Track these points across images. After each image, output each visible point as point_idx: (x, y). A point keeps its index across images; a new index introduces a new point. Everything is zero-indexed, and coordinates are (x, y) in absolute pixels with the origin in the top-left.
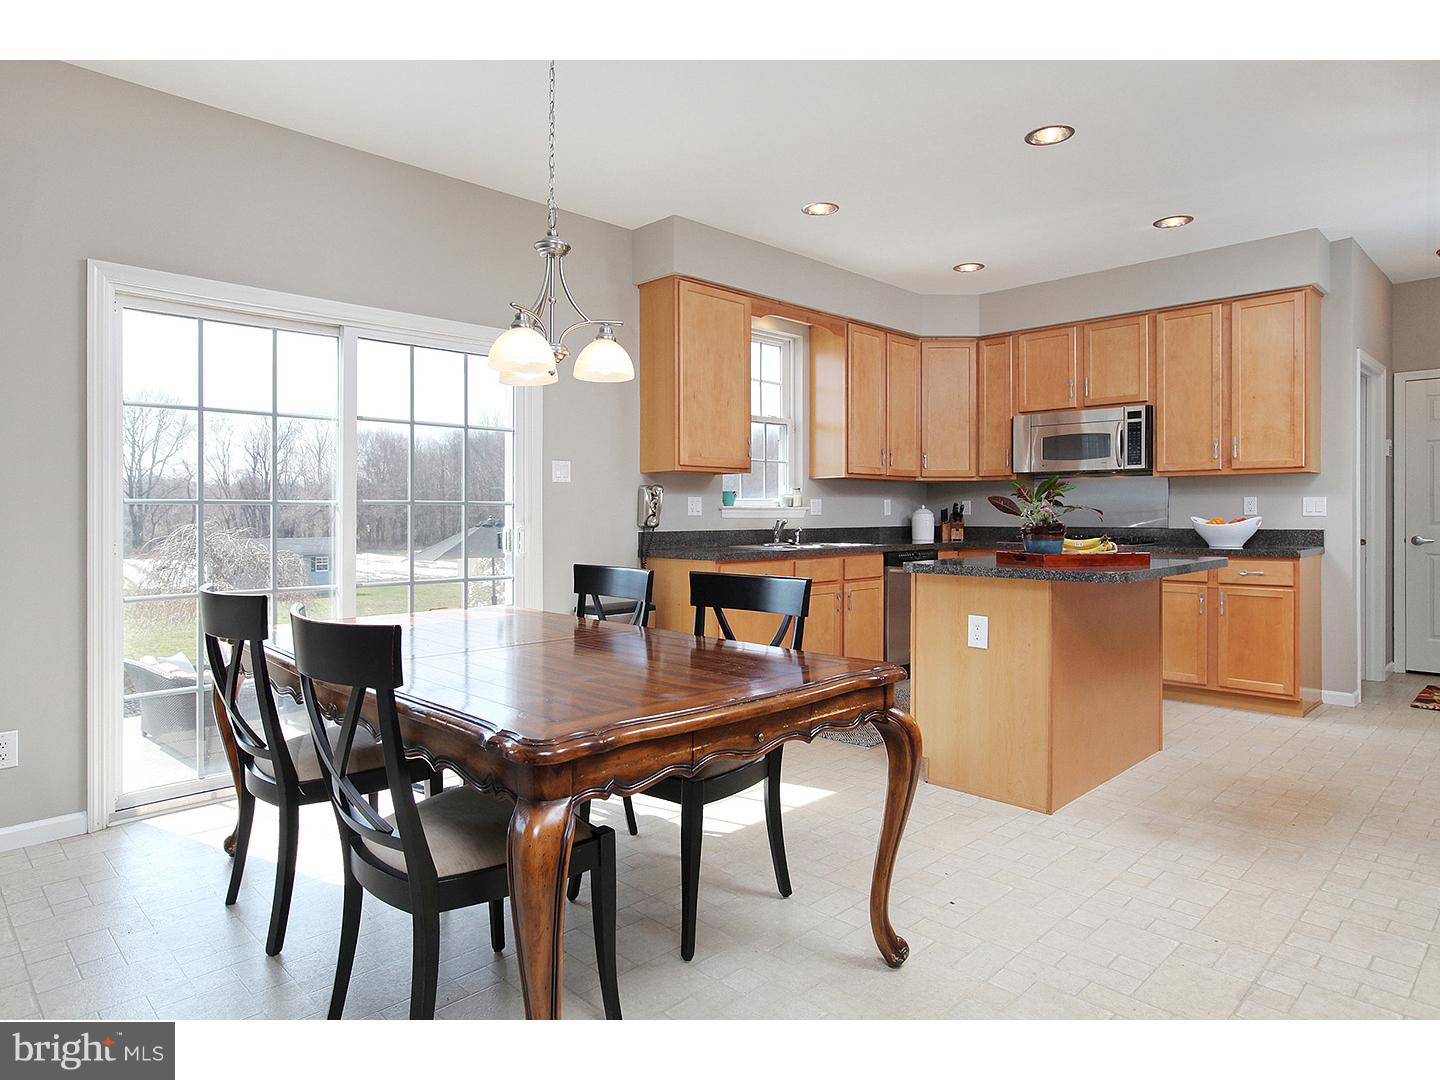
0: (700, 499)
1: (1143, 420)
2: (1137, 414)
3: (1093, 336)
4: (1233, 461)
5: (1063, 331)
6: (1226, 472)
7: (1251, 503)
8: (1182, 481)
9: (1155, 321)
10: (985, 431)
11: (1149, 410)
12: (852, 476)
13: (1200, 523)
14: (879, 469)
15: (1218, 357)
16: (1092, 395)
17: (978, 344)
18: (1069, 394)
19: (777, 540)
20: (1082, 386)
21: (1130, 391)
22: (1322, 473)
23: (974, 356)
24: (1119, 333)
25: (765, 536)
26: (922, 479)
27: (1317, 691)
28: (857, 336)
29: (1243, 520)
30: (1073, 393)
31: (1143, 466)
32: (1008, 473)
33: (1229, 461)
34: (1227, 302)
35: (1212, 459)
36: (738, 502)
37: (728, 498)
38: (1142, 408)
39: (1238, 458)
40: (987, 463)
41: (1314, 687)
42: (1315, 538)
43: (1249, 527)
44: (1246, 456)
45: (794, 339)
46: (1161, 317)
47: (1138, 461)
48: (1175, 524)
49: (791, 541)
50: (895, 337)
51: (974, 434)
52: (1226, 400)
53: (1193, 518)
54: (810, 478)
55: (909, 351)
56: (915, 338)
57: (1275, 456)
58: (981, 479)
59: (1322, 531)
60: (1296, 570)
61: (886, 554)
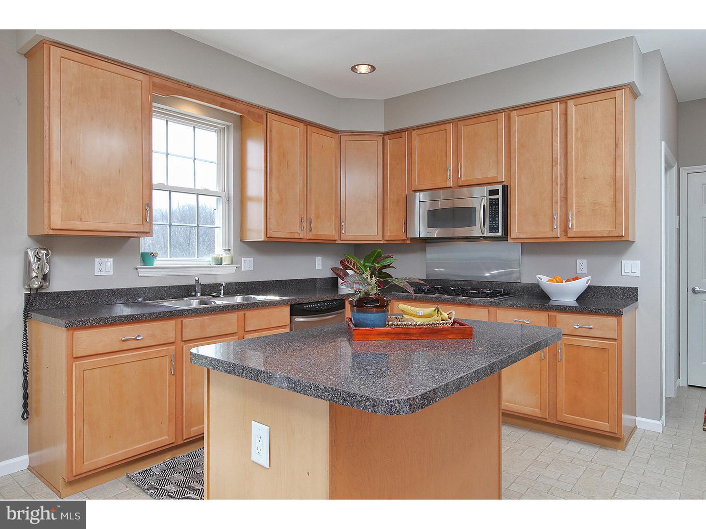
0: (112, 259)
1: (500, 196)
2: (495, 192)
3: (464, 130)
4: (569, 231)
5: (442, 127)
6: (563, 239)
7: (582, 264)
8: (531, 247)
9: (509, 118)
10: (388, 205)
11: (505, 189)
12: (270, 240)
13: (544, 280)
14: (299, 234)
15: (558, 145)
16: (464, 178)
17: (383, 139)
18: (447, 177)
19: (199, 294)
20: (456, 170)
21: (491, 174)
22: (637, 240)
23: (380, 147)
24: (484, 128)
25: (186, 291)
26: (341, 242)
27: (633, 417)
28: (275, 124)
29: (576, 278)
30: (451, 174)
31: (500, 234)
32: (404, 238)
33: (566, 230)
34: (564, 100)
35: (553, 229)
36: (158, 262)
37: (147, 258)
38: (499, 187)
39: (572, 228)
40: (390, 230)
41: (631, 415)
42: (630, 295)
43: (581, 285)
44: (577, 227)
45: (228, 127)
46: (514, 114)
47: (497, 230)
48: (526, 280)
49: (215, 294)
50: (314, 129)
51: (380, 207)
52: (563, 181)
53: (538, 276)
54: (240, 241)
55: (328, 141)
56: (335, 132)
57: (602, 228)
58: (386, 242)
59: (636, 289)
60: (620, 324)
61: (292, 306)
